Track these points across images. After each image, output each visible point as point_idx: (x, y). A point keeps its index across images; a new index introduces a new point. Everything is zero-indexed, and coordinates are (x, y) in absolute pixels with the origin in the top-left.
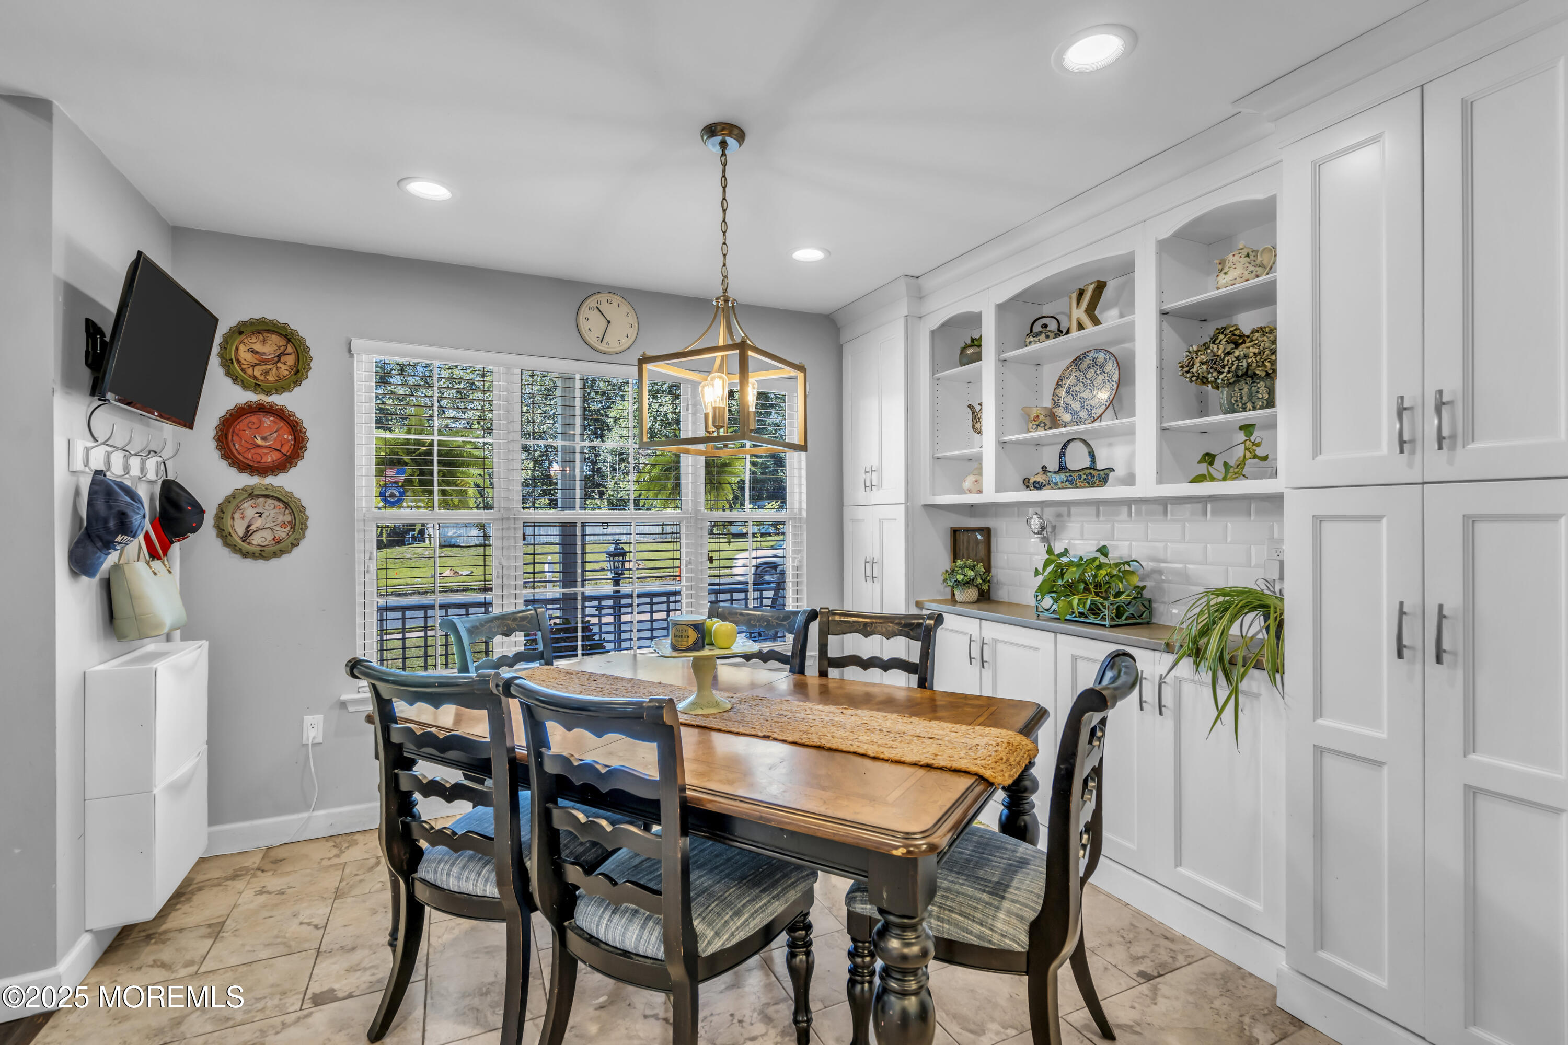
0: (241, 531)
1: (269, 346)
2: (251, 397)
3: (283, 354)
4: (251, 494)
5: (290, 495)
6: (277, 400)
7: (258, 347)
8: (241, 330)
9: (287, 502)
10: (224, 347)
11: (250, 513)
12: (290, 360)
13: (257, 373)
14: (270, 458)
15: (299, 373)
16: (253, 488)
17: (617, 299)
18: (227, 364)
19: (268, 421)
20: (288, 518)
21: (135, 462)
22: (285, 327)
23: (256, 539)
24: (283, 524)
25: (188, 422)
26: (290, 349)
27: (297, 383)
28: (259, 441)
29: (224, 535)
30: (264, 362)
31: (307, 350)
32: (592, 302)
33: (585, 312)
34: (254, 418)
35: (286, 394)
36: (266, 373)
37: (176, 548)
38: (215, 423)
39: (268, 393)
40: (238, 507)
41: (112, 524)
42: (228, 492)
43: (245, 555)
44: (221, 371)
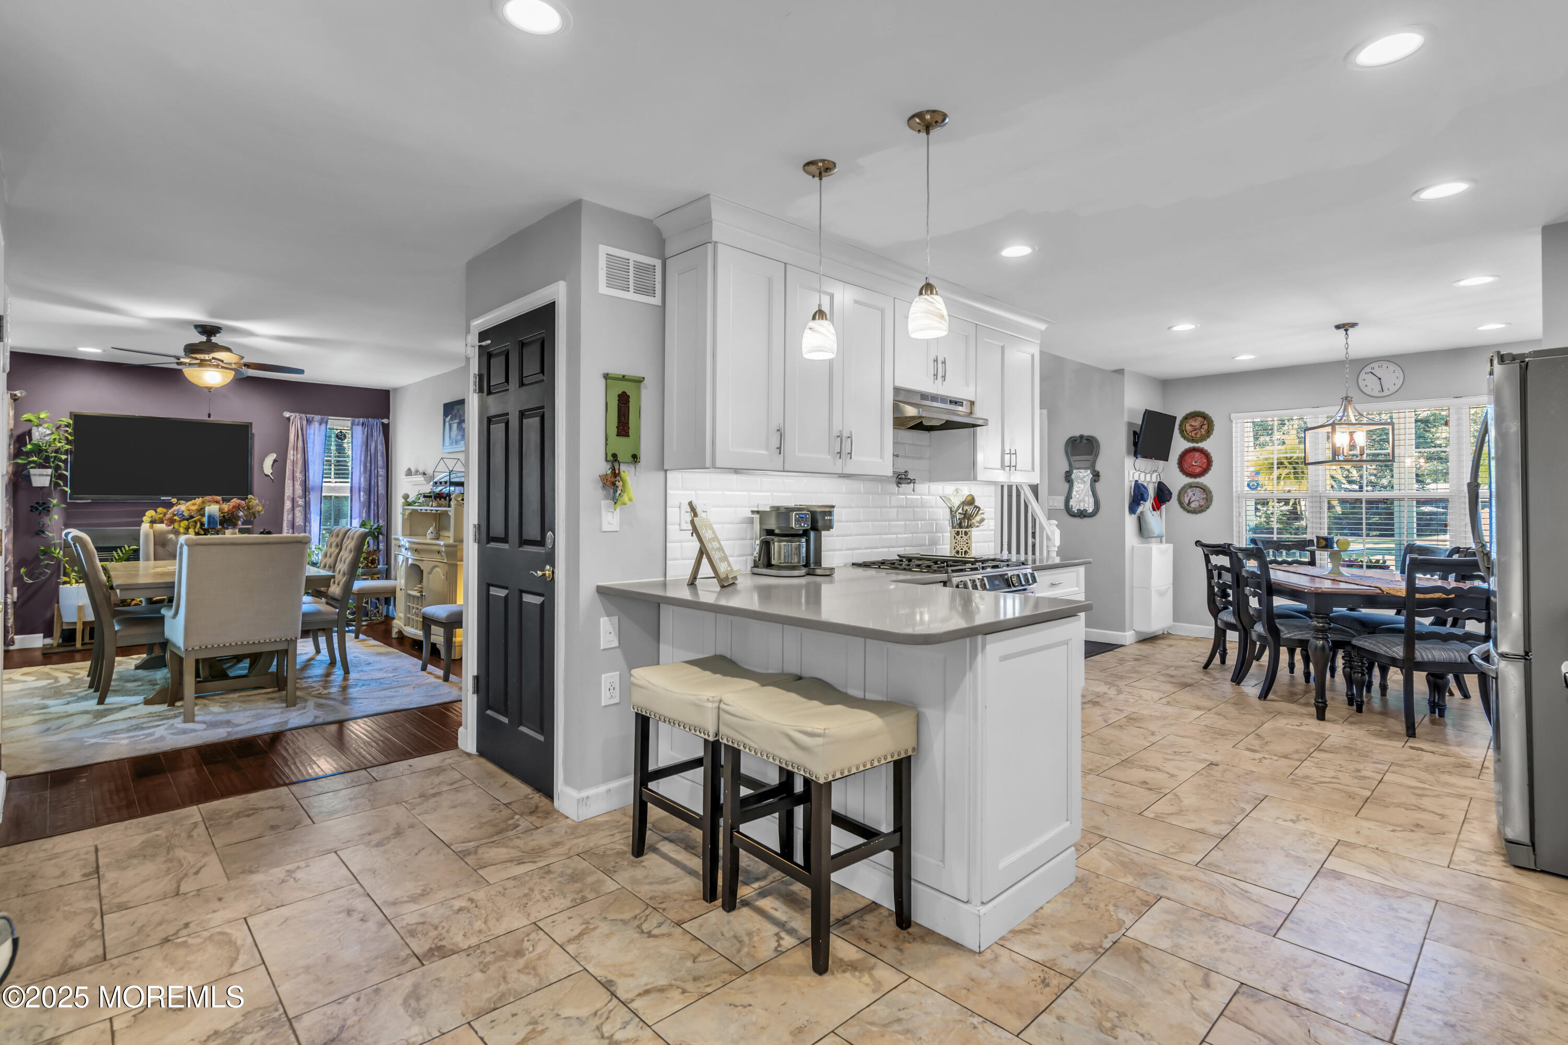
0: (1187, 502)
1: (1197, 423)
2: (1191, 445)
3: (1203, 425)
4: (1190, 486)
5: (1206, 486)
6: (1200, 445)
7: (1193, 424)
8: (1186, 418)
9: (1205, 490)
10: (1180, 425)
11: (1190, 494)
12: (1205, 427)
13: (1193, 435)
14: (1198, 470)
15: (1209, 433)
16: (1191, 483)
17: (1385, 364)
18: (1182, 432)
19: (1197, 454)
20: (1205, 496)
21: (1148, 476)
22: (1203, 413)
23: (1193, 505)
24: (1203, 499)
25: (1166, 459)
26: (1205, 423)
27: (1208, 437)
28: (1194, 464)
29: (1181, 503)
30: (1195, 430)
31: (1212, 422)
32: (1368, 369)
33: (1363, 376)
34: (1191, 454)
35: (1204, 442)
36: (1196, 434)
37: (1163, 507)
38: (1178, 457)
39: (1197, 442)
40: (1186, 491)
41: (1139, 498)
42: (1182, 485)
43: (1189, 512)
44: (1179, 436)
